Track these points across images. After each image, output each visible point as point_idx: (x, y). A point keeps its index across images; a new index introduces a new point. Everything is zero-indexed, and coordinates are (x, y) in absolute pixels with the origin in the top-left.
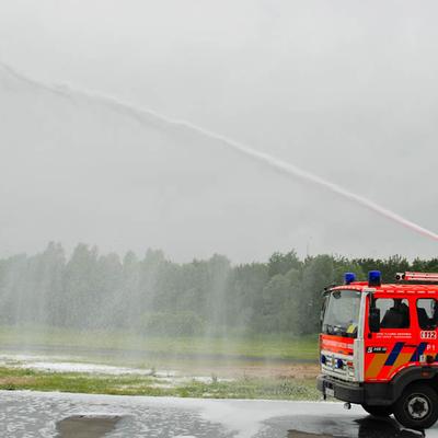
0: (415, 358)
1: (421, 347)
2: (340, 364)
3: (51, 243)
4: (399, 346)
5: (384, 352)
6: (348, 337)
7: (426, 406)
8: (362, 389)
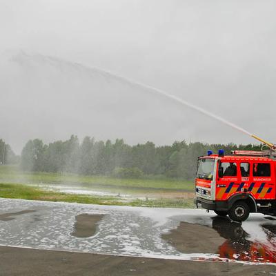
0: (239, 190)
1: (242, 185)
2: (205, 192)
3: (72, 136)
4: (232, 184)
5: (225, 187)
6: (208, 180)
7: (243, 211)
8: (214, 203)
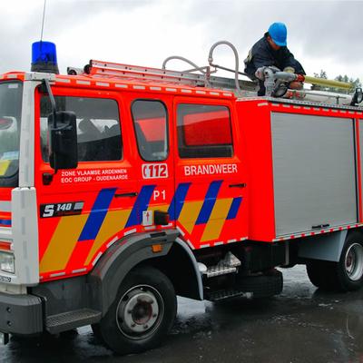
0: (135, 221)
5: (79, 212)
8: (36, 301)
